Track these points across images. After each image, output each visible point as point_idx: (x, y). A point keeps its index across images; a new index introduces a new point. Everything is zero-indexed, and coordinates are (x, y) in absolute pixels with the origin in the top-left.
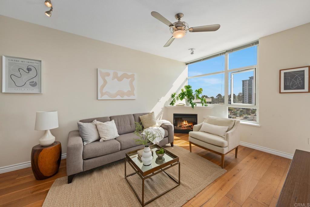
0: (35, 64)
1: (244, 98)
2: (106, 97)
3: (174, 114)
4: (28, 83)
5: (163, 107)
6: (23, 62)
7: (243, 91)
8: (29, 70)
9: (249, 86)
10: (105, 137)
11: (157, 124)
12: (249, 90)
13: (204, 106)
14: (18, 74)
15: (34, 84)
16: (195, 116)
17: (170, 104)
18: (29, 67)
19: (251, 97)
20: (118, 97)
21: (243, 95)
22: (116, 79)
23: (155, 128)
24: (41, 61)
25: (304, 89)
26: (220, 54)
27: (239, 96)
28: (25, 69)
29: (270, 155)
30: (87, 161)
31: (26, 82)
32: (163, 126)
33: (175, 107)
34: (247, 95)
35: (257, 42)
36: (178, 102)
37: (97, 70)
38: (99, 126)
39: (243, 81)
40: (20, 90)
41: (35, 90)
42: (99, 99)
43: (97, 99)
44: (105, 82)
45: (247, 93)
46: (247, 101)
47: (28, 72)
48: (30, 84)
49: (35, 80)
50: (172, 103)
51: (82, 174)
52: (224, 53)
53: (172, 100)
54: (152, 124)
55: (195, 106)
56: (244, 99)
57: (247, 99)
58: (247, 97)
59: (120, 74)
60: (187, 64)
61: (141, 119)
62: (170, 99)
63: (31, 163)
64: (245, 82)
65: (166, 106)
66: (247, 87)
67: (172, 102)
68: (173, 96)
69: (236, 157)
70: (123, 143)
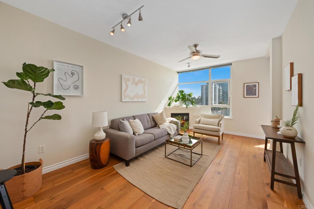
0: (78, 69)
1: (202, 100)
2: (127, 100)
3: (171, 114)
4: (72, 86)
5: (163, 108)
6: (68, 66)
7: (202, 94)
8: (73, 74)
9: (206, 90)
10: (139, 131)
11: (167, 122)
12: (206, 94)
13: (194, 106)
14: (64, 78)
15: (76, 88)
16: (188, 115)
17: (168, 105)
18: (73, 72)
19: (208, 100)
20: (136, 100)
21: (202, 98)
22: (134, 84)
23: (167, 124)
24: (82, 67)
25: (256, 95)
26: (206, 68)
27: (198, 98)
28: (70, 74)
29: (239, 137)
30: (137, 148)
31: (70, 85)
32: (172, 122)
33: (171, 107)
34: (205, 98)
35: (231, 64)
36: (174, 104)
37: (121, 76)
38: (133, 123)
39: (202, 86)
40: (66, 92)
41: (77, 93)
42: (123, 101)
43: (121, 101)
44: (127, 86)
45: (205, 96)
46: (205, 104)
47: (72, 76)
48: (73, 87)
49: (77, 83)
50: (169, 105)
51: (136, 158)
52: (209, 68)
53: (169, 102)
54: (164, 121)
55: (188, 106)
56: (202, 102)
57: (205, 102)
58: (205, 100)
59: (137, 79)
60: (178, 73)
61: (154, 118)
62: (168, 101)
63: (89, 155)
64: (203, 87)
65: (165, 107)
66: (205, 91)
67: (169, 103)
68: (170, 99)
69: (222, 139)
70: (155, 135)
